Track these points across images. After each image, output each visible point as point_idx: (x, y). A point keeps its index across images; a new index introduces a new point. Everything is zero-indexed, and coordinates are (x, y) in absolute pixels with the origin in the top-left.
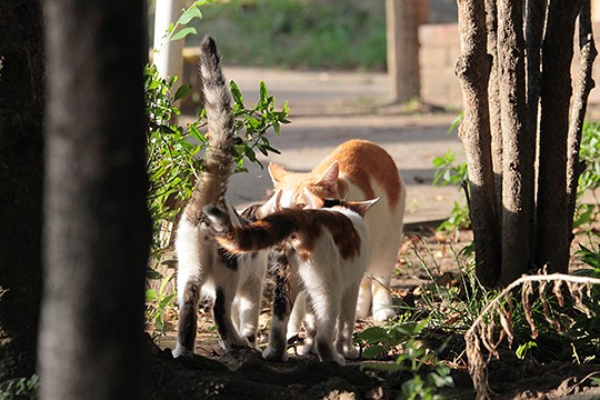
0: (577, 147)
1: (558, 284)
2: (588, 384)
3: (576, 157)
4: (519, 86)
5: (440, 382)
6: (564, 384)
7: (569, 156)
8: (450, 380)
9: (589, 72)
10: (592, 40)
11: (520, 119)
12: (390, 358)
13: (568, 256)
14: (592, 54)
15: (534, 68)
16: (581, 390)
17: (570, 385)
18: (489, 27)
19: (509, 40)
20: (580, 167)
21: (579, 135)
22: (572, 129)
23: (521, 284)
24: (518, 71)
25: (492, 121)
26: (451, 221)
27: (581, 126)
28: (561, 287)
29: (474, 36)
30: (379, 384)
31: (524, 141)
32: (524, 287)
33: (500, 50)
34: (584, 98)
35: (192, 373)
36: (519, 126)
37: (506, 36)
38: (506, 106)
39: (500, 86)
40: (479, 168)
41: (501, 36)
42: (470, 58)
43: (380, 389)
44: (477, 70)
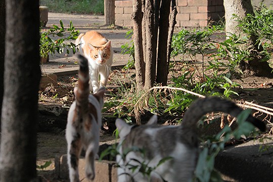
0: (170, 43)
1: (165, 90)
2: (175, 122)
3: (170, 46)
4: (152, 23)
5: (128, 122)
6: (167, 122)
7: (168, 46)
8: (131, 121)
9: (175, 18)
10: (176, 8)
11: (152, 34)
12: (108, 112)
13: (167, 79)
14: (176, 12)
15: (157, 17)
16: (172, 124)
17: (169, 122)
18: (142, 3)
19: (149, 8)
20: (171, 50)
21: (171, 39)
22: (169, 37)
23: (153, 89)
24: (152, 18)
25: (143, 34)
26: (127, 66)
27: (172, 36)
28: (166, 91)
29: (137, 6)
30: (106, 121)
31: (153, 41)
32: (154, 90)
33: (146, 11)
34: (173, 27)
35: (44, 116)
36: (152, 36)
37: (148, 6)
38: (148, 29)
39: (146, 23)
40: (138, 50)
41: (146, 6)
42: (136, 13)
43: (106, 123)
44: (138, 17)
